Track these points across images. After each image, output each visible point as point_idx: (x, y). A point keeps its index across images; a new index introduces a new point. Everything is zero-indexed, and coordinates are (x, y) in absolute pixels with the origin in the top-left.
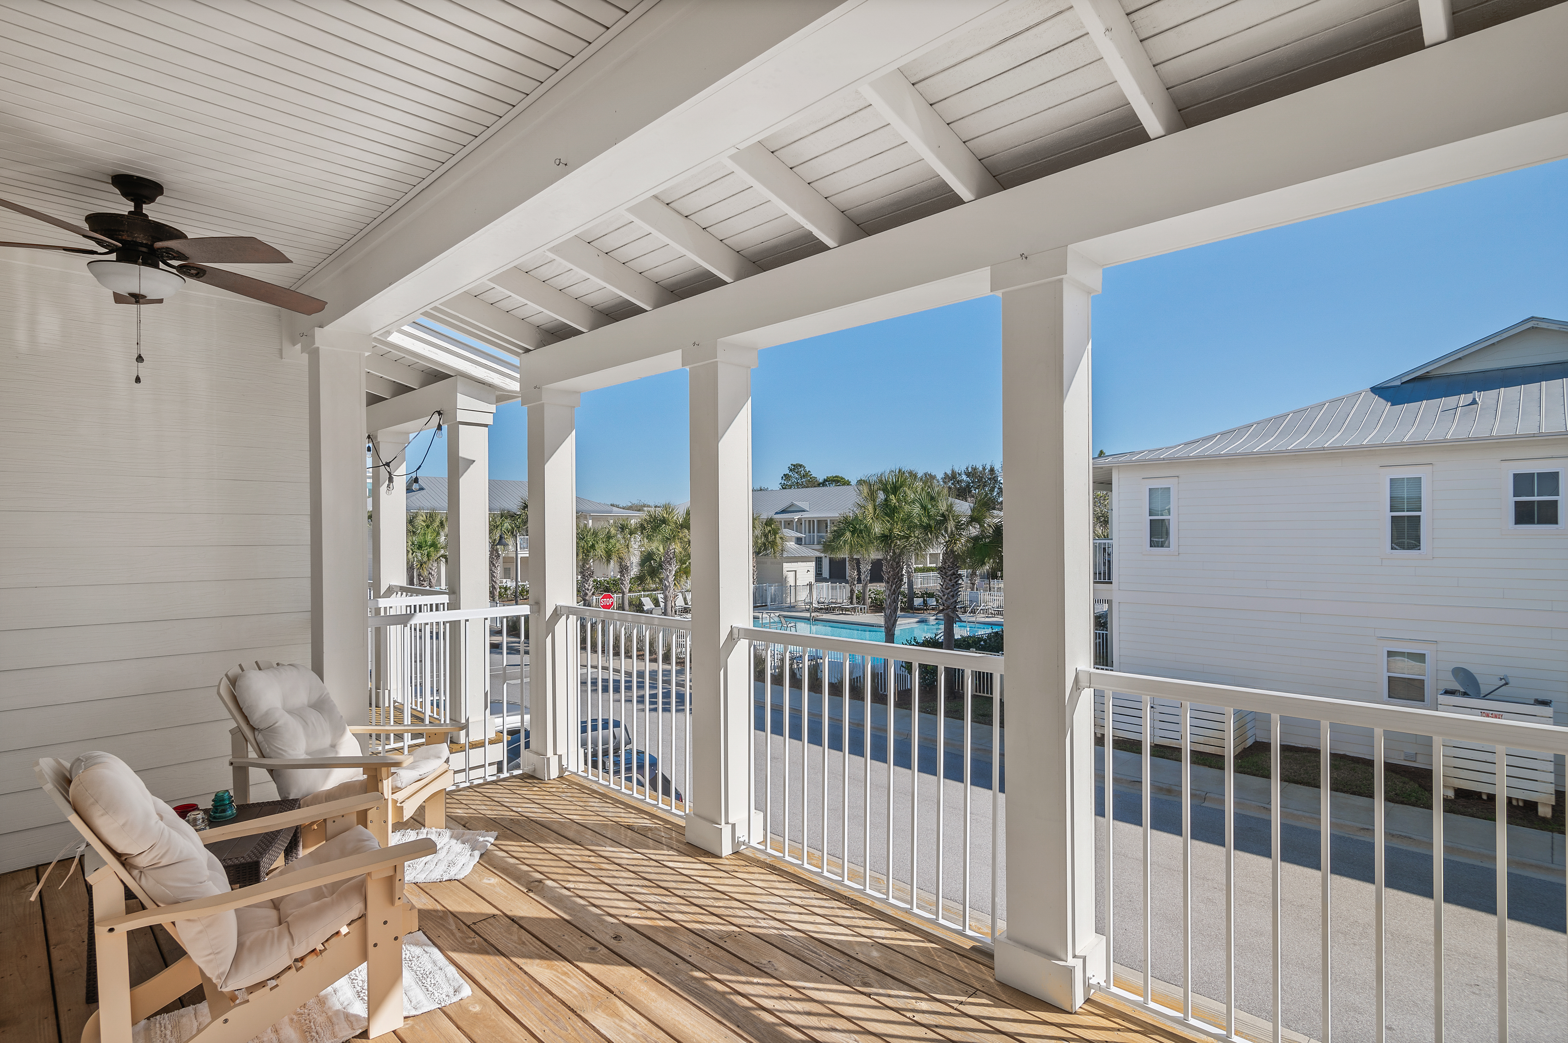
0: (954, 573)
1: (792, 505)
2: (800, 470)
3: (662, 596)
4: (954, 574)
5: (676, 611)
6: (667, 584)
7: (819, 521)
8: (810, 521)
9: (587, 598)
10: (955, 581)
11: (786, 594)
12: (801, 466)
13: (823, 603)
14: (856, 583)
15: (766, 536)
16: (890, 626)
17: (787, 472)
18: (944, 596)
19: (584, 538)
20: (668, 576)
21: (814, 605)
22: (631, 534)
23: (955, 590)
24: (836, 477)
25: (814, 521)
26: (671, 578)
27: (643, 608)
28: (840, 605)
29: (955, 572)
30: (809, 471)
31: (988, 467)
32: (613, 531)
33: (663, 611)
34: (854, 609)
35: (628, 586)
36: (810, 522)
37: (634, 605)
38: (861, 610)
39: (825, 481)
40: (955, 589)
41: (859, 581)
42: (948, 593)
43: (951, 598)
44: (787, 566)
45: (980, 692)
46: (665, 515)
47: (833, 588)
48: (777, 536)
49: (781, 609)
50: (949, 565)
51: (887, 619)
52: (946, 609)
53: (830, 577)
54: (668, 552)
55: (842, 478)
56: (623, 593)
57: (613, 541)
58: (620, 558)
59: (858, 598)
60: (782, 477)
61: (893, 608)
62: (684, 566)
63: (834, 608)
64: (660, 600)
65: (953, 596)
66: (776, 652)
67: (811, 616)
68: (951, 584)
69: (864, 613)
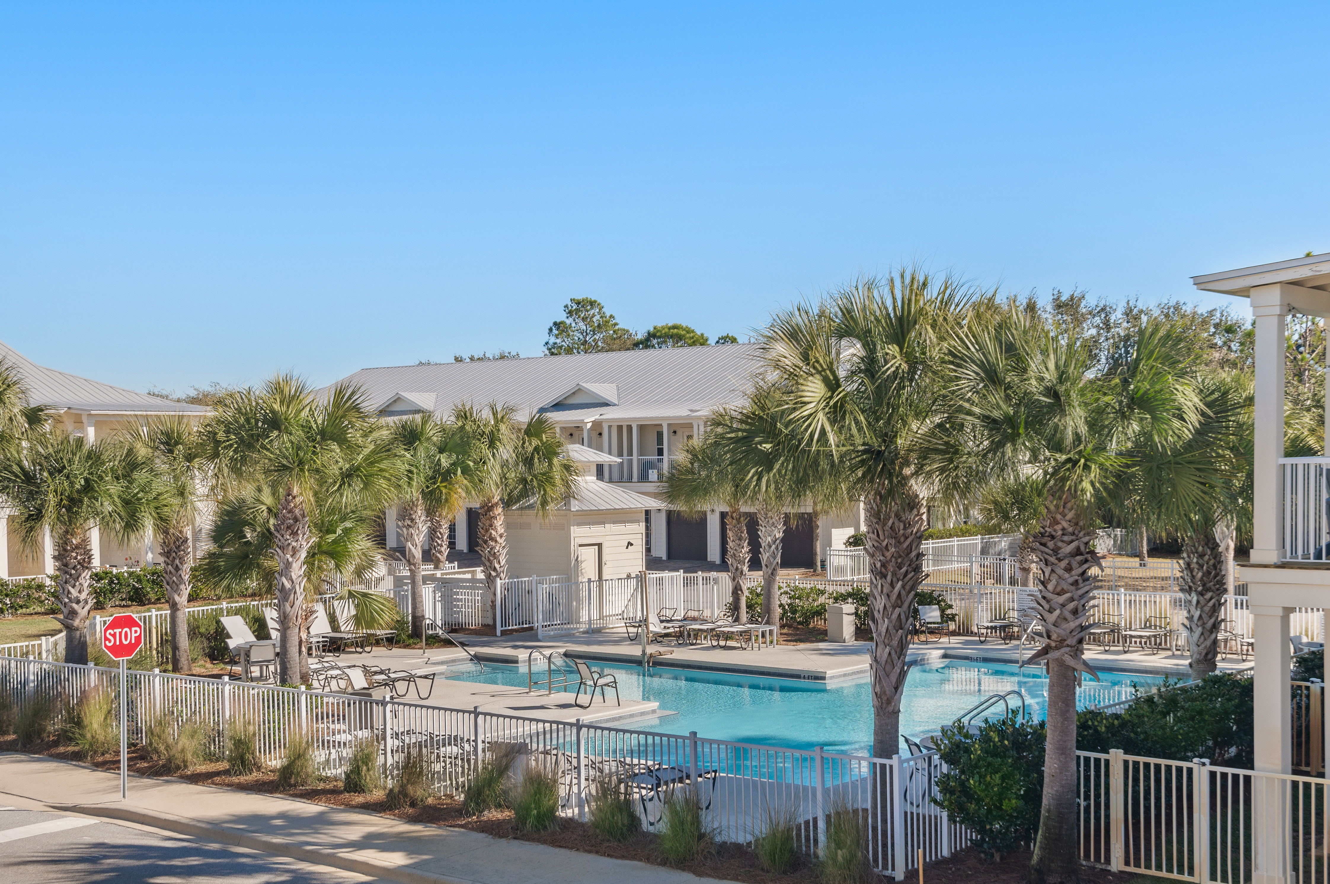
0: (1078, 548)
1: (578, 391)
2: (592, 312)
3: (275, 614)
4: (1078, 552)
5: (310, 649)
6: (288, 585)
7: (642, 428)
8: (620, 428)
9: (76, 623)
10: (1080, 570)
11: (579, 601)
12: (592, 303)
13: (671, 621)
14: (745, 568)
15: (528, 462)
16: (889, 690)
17: (561, 316)
18: (1051, 611)
19: (64, 467)
20: (288, 565)
21: (652, 628)
22: (190, 458)
23: (1082, 597)
24: (675, 327)
25: (630, 428)
26: (298, 570)
27: (226, 643)
28: (710, 626)
29: (1082, 548)
30: (611, 316)
31: (1023, 301)
32: (142, 451)
33: (278, 650)
34: (746, 636)
35: (186, 590)
36: (623, 429)
37: (202, 635)
38: (763, 636)
39: (651, 335)
40: (1080, 592)
41: (755, 564)
42: (1063, 605)
43: (1069, 616)
44: (579, 534)
45: (1137, 865)
46: (276, 407)
47: (687, 583)
48: (555, 461)
49: (568, 637)
50: (1063, 529)
51: (881, 673)
52: (1057, 648)
53: (670, 556)
54: (288, 502)
55: (689, 331)
56: (174, 607)
57: (141, 476)
58: (161, 518)
59: (750, 607)
60: (551, 330)
61: (895, 642)
62: (331, 537)
63: (697, 633)
64: (271, 624)
65: (1075, 612)
66: (583, 761)
67: (644, 651)
68: (1071, 580)
69: (771, 642)
